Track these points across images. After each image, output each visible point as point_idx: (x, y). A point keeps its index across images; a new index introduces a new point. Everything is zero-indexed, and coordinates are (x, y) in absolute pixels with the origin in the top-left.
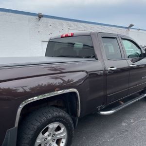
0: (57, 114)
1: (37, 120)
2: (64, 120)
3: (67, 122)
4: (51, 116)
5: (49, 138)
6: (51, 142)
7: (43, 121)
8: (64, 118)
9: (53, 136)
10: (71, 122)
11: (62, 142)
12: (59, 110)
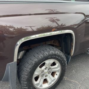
0: (53, 52)
1: (35, 56)
2: (59, 58)
3: (62, 60)
4: (47, 54)
5: (46, 71)
6: (47, 74)
7: (40, 57)
8: (59, 56)
9: (49, 69)
10: (65, 59)
11: (57, 74)
12: (55, 49)
